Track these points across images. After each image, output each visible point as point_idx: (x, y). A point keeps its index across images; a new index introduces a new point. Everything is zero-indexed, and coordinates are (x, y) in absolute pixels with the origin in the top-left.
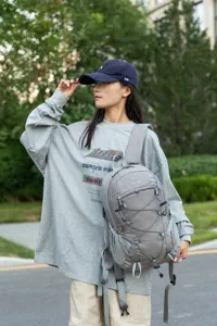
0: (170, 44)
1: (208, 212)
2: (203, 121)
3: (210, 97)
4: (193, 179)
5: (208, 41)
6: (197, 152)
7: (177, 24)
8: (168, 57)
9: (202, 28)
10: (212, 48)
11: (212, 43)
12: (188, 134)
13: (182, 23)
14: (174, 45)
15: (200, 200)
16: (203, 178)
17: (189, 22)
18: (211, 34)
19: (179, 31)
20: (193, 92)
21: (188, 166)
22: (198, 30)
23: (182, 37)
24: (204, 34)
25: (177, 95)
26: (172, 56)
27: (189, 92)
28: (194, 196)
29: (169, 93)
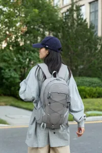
0: (69, 24)
2: (83, 61)
3: (87, 50)
5: (87, 24)
6: (80, 75)
7: (73, 16)
8: (68, 31)
9: (84, 18)
10: (89, 27)
11: (89, 25)
12: (76, 67)
13: (75, 15)
14: (71, 26)
17: (79, 15)
18: (88, 21)
19: (73, 19)
20: (79, 47)
22: (82, 19)
23: (75, 22)
24: (85, 21)
25: (72, 49)
26: (70, 31)
27: (78, 47)
29: (68, 47)
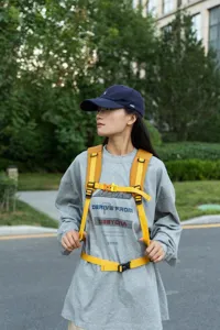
0: (172, 50)
1: (196, 191)
2: (196, 115)
3: (203, 96)
4: (185, 161)
5: (203, 49)
6: (190, 139)
7: (178, 35)
8: (169, 61)
9: (199, 39)
10: (206, 55)
11: (206, 51)
12: (184, 125)
13: (183, 33)
14: (175, 52)
15: (190, 179)
16: (193, 161)
17: (189, 32)
18: (205, 44)
19: (179, 40)
20: (189, 90)
21: (182, 151)
22: (195, 40)
23: (182, 45)
24: (200, 43)
25: (174, 92)
26: (174, 61)
27: (186, 90)
28: (186, 176)
29: (169, 90)
